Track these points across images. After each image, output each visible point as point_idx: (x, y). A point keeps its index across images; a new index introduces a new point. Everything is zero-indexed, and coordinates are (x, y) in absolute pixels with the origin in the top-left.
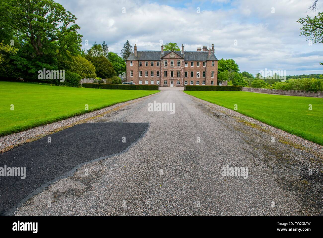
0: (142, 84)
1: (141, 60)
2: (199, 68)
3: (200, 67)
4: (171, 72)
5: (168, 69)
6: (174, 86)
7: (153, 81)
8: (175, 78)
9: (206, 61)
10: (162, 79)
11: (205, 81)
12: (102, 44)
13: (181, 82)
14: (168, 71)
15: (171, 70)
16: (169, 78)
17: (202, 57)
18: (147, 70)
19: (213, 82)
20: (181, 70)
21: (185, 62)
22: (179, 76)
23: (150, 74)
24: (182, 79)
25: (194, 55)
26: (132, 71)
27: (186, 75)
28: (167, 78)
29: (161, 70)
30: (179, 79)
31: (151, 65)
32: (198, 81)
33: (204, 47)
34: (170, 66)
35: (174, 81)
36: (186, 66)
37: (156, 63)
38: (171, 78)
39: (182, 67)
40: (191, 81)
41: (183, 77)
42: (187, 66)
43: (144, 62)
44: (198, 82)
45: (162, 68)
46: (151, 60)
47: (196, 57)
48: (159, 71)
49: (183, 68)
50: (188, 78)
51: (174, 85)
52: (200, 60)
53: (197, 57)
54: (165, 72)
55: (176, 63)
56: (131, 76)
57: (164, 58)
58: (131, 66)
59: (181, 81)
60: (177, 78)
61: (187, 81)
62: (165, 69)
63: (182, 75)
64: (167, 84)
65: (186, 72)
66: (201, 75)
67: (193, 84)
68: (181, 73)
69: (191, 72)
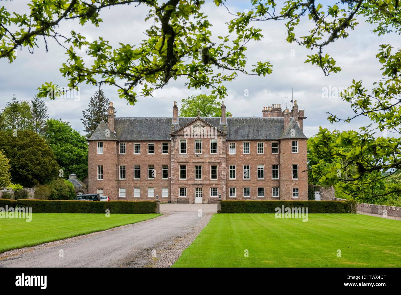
0: (125, 196)
1: (125, 139)
2: (264, 157)
3: (265, 155)
4: (197, 167)
5: (187, 160)
6: (204, 200)
7: (153, 190)
8: (205, 182)
9: (279, 141)
10: (174, 184)
11: (279, 187)
13: (220, 191)
14: (188, 164)
15: (198, 162)
16: (190, 182)
17: (269, 130)
18: (137, 163)
19: (297, 189)
20: (219, 163)
21: (228, 144)
22: (216, 177)
23: (144, 172)
24: (224, 183)
25: (249, 126)
26: (102, 166)
27: (232, 173)
28: (185, 182)
29: (172, 163)
30: (216, 184)
31: (148, 150)
32: (262, 187)
34: (193, 153)
35: (202, 189)
36: (232, 152)
37: (161, 145)
38: (196, 182)
39: (221, 156)
40: (245, 189)
41: (225, 179)
42: (235, 154)
43: (130, 144)
44: (263, 190)
45: (173, 158)
46: (148, 139)
47: (255, 132)
48: (167, 166)
49: (225, 156)
50: (238, 180)
51: (203, 197)
52: (265, 138)
53: (257, 131)
54: (181, 167)
55: (208, 146)
56: (99, 178)
57: (179, 133)
58: (98, 153)
59: (221, 188)
60: (212, 182)
61: (234, 189)
62: (181, 160)
63: (221, 175)
64: (186, 196)
65: (231, 167)
66: (268, 173)
67: (249, 196)
68: (219, 168)
69: (245, 167)
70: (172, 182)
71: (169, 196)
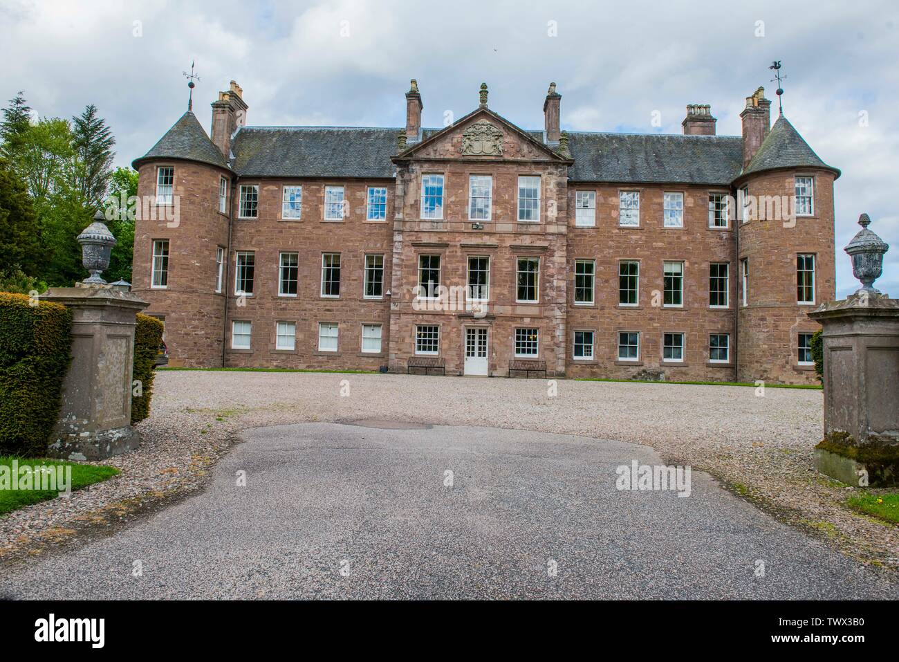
0: (248, 347)
1: (256, 174)
2: (684, 238)
3: (688, 231)
4: (473, 263)
5: (445, 238)
6: (492, 367)
7: (334, 332)
8: (498, 310)
9: (734, 186)
10: (399, 314)
11: (735, 331)
12: (77, 121)
13: (547, 340)
14: (448, 251)
15: (478, 246)
17: (694, 162)
18: (290, 245)
19: (810, 338)
20: (544, 249)
21: (574, 193)
22: (532, 297)
23: (313, 276)
24: (558, 313)
25: (632, 151)
26: (167, 243)
27: (583, 288)
29: (397, 248)
30: (533, 318)
31: (324, 210)
32: (677, 331)
33: (690, 114)
34: (465, 216)
35: (489, 331)
36: (584, 217)
39: (552, 229)
40: (623, 336)
41: (562, 300)
42: (593, 223)
43: (272, 187)
44: (678, 339)
45: (401, 232)
46: (327, 175)
48: (380, 259)
49: (563, 229)
50: (603, 308)
51: (491, 357)
52: (687, 181)
53: (660, 163)
54: (424, 260)
55: (512, 197)
56: (157, 282)
57: (422, 155)
59: (550, 331)
60: (520, 311)
61: (588, 336)
62: (425, 239)
63: (552, 288)
64: (436, 353)
65: (580, 268)
66: (694, 289)
67: (636, 359)
68: (545, 267)
69: (624, 268)
70: (393, 307)
71: (383, 350)
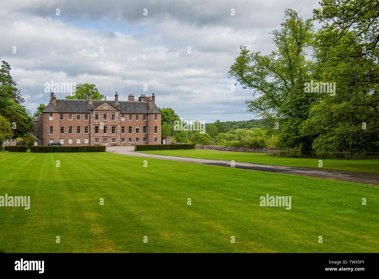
0: (64, 143)
1: (63, 112)
2: (139, 122)
3: (140, 121)
4: (104, 127)
5: (99, 123)
6: (108, 145)
7: (79, 140)
8: (109, 135)
9: (147, 114)
10: (92, 137)
11: (147, 137)
13: (117, 140)
14: (100, 126)
15: (105, 125)
16: (101, 135)
18: (71, 125)
19: (157, 138)
20: (116, 125)
21: (121, 115)
22: (114, 133)
23: (74, 130)
24: (119, 136)
25: (131, 106)
26: (52, 127)
28: (98, 135)
29: (91, 125)
30: (115, 136)
31: (77, 118)
32: (138, 137)
34: (102, 120)
35: (107, 139)
36: (123, 119)
37: (84, 115)
38: (104, 135)
39: (118, 122)
40: (130, 139)
41: (120, 133)
42: (124, 120)
43: (67, 114)
44: (138, 139)
45: (92, 123)
46: (77, 112)
47: (134, 109)
48: (87, 127)
49: (119, 122)
50: (126, 134)
51: (108, 143)
52: (140, 113)
53: (135, 109)
54: (96, 127)
55: (110, 116)
56: (50, 134)
57: (95, 109)
58: (50, 120)
59: (118, 139)
60: (113, 135)
61: (124, 139)
62: (96, 124)
63: (118, 131)
64: (99, 143)
65: (122, 127)
66: (141, 130)
67: (131, 142)
68: (116, 128)
69: (129, 127)
70: (91, 135)
71: (89, 143)
